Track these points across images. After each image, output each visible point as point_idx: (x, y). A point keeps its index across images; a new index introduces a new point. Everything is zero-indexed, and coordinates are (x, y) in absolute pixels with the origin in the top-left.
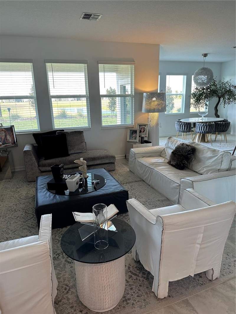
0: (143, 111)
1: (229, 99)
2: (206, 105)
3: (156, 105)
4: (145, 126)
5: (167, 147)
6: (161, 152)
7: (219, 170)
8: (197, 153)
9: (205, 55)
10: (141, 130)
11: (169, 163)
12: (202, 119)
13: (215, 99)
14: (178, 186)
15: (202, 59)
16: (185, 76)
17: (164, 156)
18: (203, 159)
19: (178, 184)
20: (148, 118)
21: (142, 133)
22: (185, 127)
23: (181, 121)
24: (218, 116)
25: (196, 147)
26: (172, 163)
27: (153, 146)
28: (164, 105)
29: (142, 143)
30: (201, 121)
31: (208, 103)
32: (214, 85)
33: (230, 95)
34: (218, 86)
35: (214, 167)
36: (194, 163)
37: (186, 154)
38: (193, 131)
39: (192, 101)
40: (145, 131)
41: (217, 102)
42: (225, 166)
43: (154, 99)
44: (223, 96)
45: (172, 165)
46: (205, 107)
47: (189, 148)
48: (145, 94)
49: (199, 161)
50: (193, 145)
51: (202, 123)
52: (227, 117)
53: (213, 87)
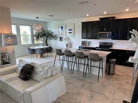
0: (3, 45)
1: (51, 38)
2: (42, 40)
3: (11, 42)
4: (6, 53)
5: (19, 66)
6: (16, 69)
7: (46, 78)
8: (34, 69)
9: (38, 18)
10: (3, 56)
11: (19, 77)
12: (40, 47)
13: (45, 38)
14: (22, 95)
15: (36, 19)
16: (30, 27)
17: (17, 71)
18: (38, 72)
19: (22, 94)
20: (7, 49)
21: (4, 58)
22: (32, 51)
23: (30, 48)
24: (48, 45)
25: (34, 65)
26: (21, 77)
27: (11, 65)
28: (16, 41)
29: (4, 64)
30: (40, 48)
31: (42, 39)
32: (44, 31)
33: (51, 36)
34: (46, 32)
35: (44, 76)
36: (33, 75)
37: (29, 70)
38: (36, 53)
39: (35, 38)
40: (6, 57)
41: (46, 39)
42: (49, 74)
43: (9, 38)
44: (48, 36)
45: (21, 78)
46: (41, 41)
47: (30, 67)
48: (2, 35)
49: (36, 74)
50: (32, 65)
51: (40, 49)
52: (51, 45)
53: (43, 32)
